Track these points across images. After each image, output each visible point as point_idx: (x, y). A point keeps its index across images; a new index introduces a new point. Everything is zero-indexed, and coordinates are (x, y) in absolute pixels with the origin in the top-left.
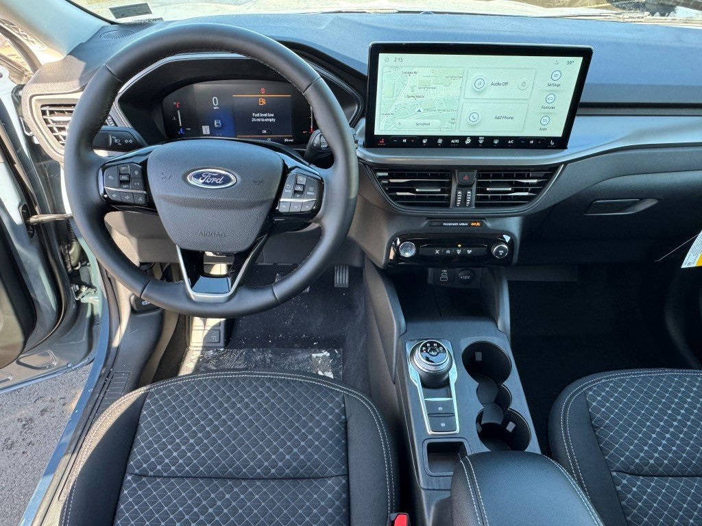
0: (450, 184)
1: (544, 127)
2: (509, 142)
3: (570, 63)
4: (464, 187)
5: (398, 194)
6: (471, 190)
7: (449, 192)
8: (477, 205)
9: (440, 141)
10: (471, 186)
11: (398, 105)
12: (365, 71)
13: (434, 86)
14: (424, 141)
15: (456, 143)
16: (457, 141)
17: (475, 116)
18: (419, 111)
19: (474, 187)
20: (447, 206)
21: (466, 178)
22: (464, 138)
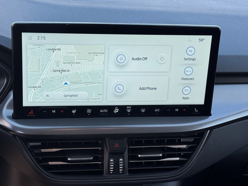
0: (102, 152)
1: (186, 96)
2: (156, 110)
3: (201, 40)
4: (116, 154)
5: (50, 163)
6: (123, 158)
7: (102, 159)
8: (130, 172)
9: (89, 111)
10: (123, 153)
11: (44, 79)
13: (78, 61)
14: (74, 112)
16: (106, 111)
17: (121, 87)
18: (66, 84)
19: (126, 154)
20: (101, 173)
21: (117, 145)
22: (113, 107)
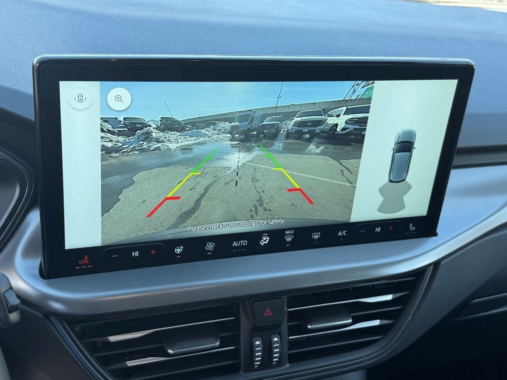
2: (340, 234)
6: (279, 333)
9: (210, 246)
12: (28, 112)
14: (178, 250)
15: (241, 247)
16: (244, 243)
22: (258, 235)
